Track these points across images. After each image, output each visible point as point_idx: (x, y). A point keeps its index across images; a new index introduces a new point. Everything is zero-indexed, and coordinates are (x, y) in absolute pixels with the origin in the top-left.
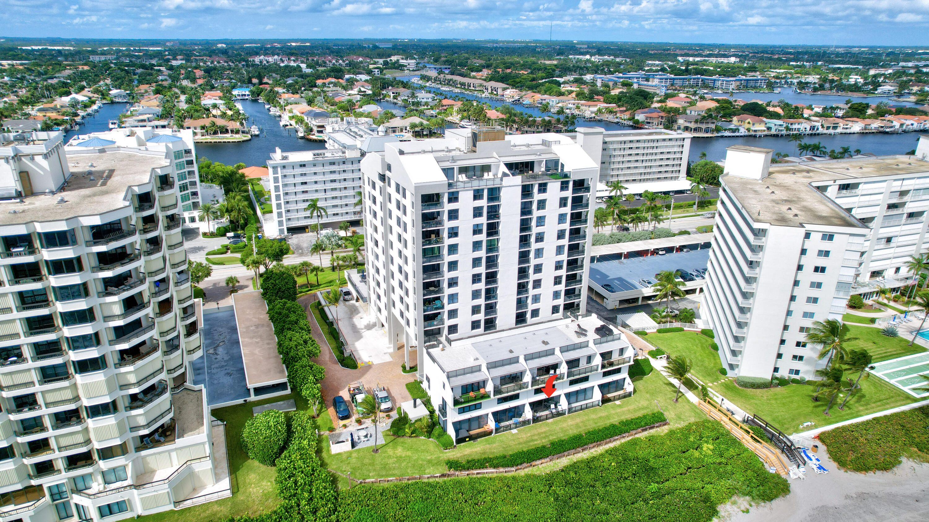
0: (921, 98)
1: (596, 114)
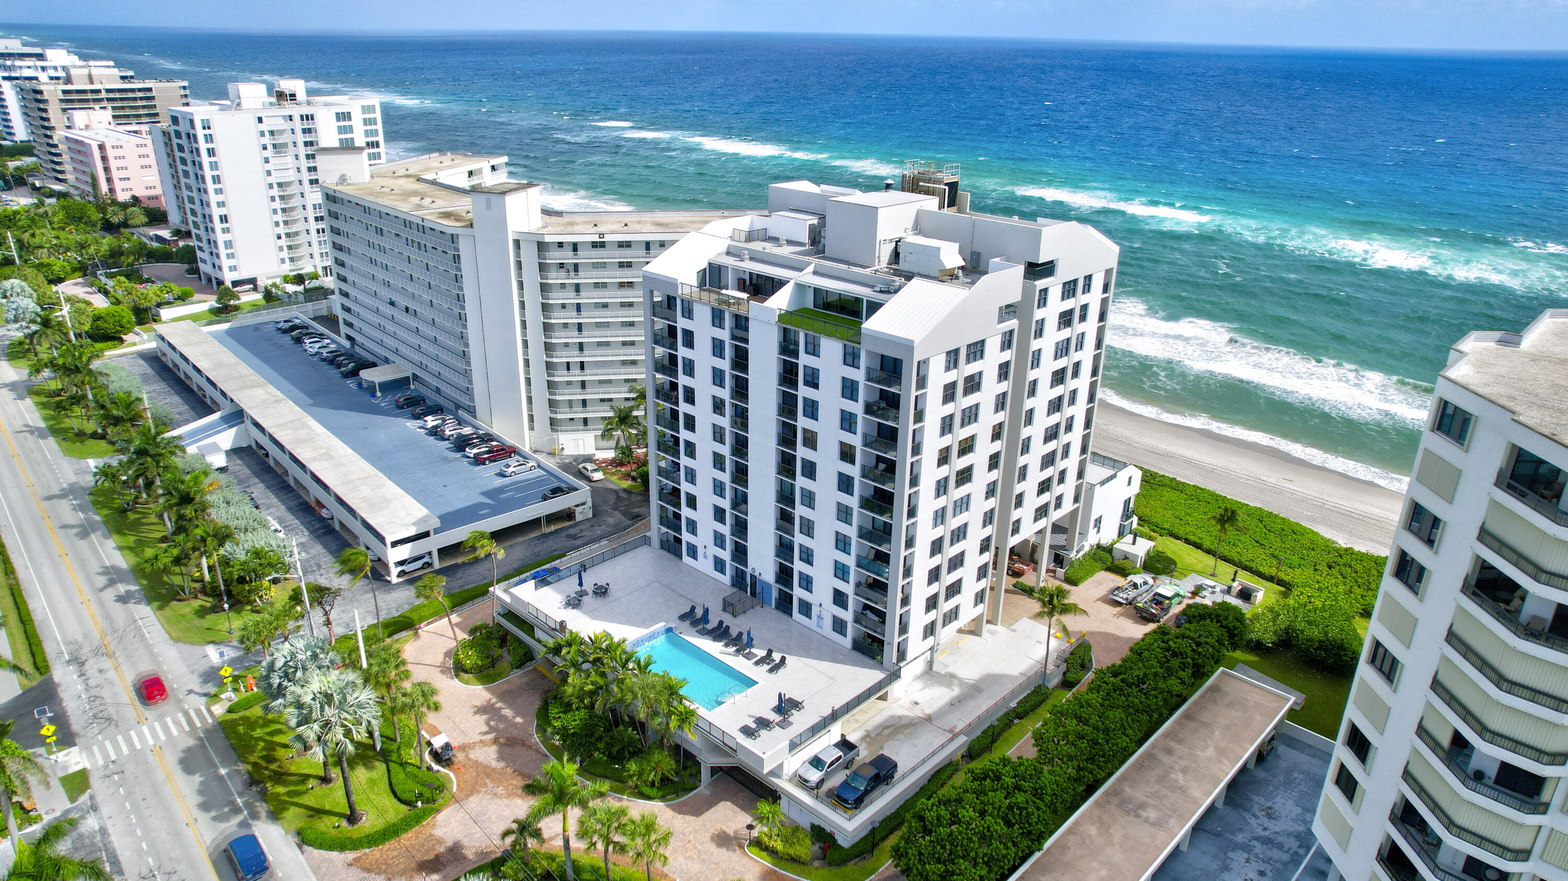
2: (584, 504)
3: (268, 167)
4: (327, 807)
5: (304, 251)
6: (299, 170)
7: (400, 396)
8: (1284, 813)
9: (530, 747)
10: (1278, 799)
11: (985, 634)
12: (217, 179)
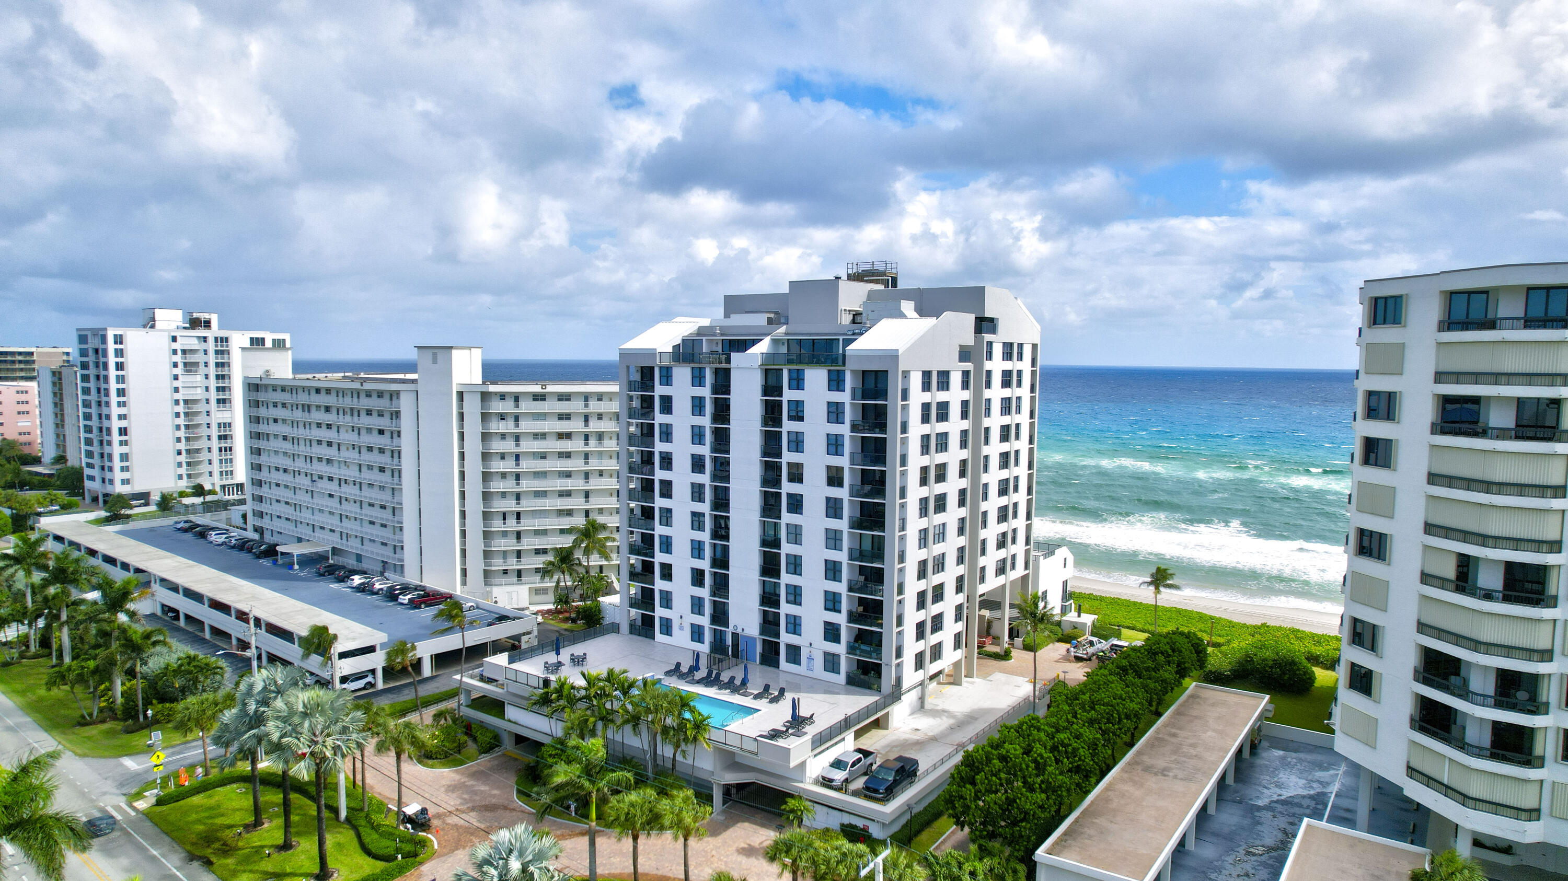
2: (529, 633)
3: (176, 384)
4: (288, 870)
5: (204, 468)
6: (207, 389)
7: (322, 566)
8: (1291, 784)
9: (514, 810)
10: (1281, 775)
11: (964, 684)
12: (121, 393)
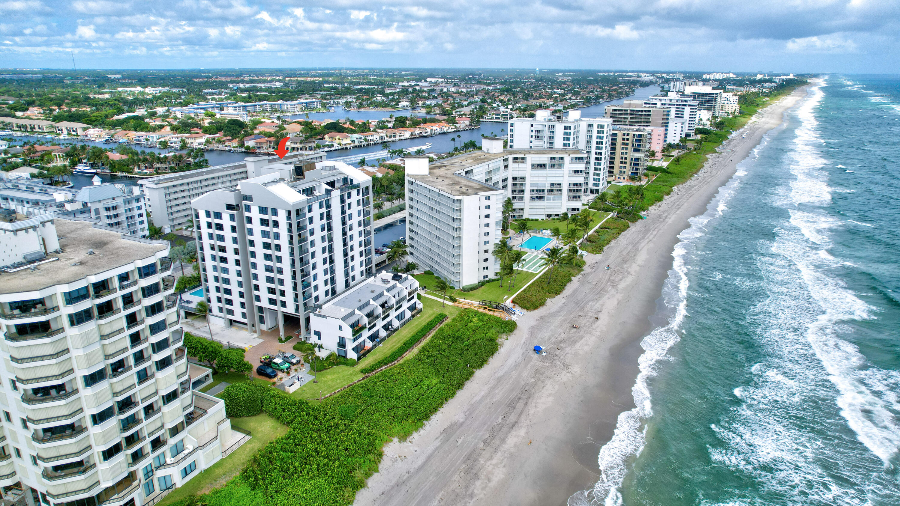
0: (429, 109)
1: (205, 145)
